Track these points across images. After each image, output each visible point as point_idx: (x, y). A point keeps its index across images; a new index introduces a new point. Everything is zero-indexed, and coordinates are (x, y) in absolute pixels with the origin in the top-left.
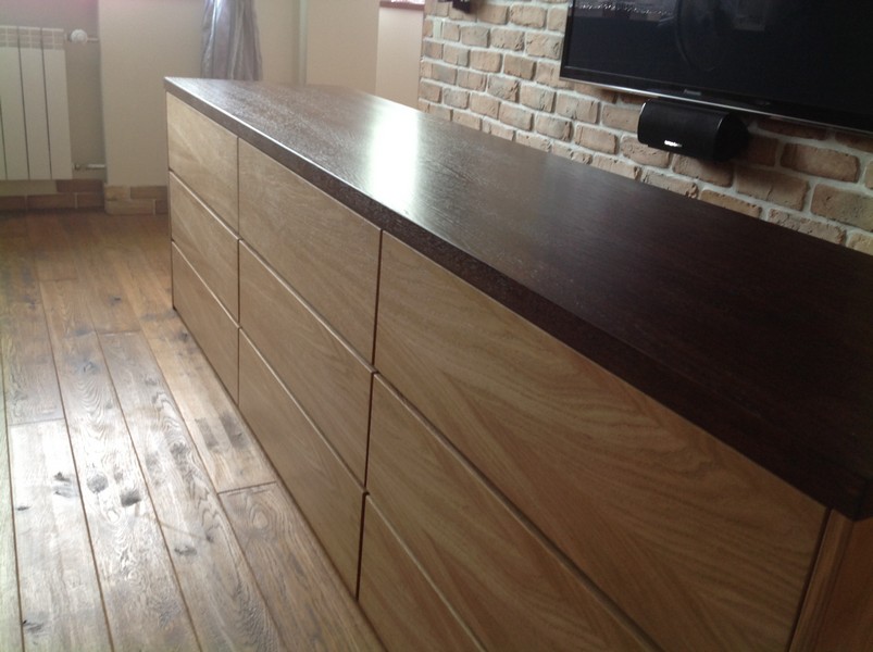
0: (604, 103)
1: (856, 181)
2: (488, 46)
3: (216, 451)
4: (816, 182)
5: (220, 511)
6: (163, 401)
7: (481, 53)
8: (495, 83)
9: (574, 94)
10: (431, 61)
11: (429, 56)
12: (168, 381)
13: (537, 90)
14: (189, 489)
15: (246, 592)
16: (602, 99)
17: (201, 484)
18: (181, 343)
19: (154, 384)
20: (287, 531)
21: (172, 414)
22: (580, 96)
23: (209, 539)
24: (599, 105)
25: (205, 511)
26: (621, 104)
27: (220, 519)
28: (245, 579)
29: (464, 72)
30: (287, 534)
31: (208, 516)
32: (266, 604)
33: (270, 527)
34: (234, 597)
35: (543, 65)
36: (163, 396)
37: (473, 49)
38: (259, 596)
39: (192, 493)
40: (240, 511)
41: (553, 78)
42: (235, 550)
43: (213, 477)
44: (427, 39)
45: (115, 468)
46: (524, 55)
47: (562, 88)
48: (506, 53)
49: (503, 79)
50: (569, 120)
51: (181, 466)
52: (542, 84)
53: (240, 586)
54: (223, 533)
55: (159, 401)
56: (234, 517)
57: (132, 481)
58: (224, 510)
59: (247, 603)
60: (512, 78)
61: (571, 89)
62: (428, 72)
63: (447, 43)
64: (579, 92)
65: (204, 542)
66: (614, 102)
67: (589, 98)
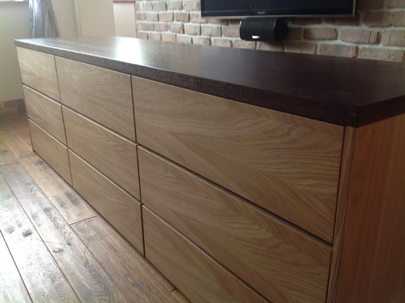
0: (223, 27)
1: (336, 39)
2: (166, 10)
3: (66, 208)
4: (320, 43)
5: (72, 232)
6: (36, 191)
7: (163, 14)
8: (172, 27)
9: (209, 25)
10: (141, 22)
11: (140, 20)
12: (37, 182)
13: (191, 26)
14: (55, 225)
15: (91, 263)
16: (222, 25)
17: (61, 222)
18: (40, 165)
19: (30, 184)
20: (106, 235)
21: (41, 195)
22: (212, 25)
23: (69, 244)
24: (221, 28)
25: (65, 233)
26: (231, 26)
27: (73, 235)
28: (89, 258)
29: (157, 24)
30: (106, 236)
31: (67, 235)
32: (101, 266)
33: (98, 235)
34: (85, 266)
35: (193, 14)
36: (35, 189)
37: (160, 13)
38: (97, 263)
39: (57, 227)
40: (82, 230)
41: (199, 19)
42: (83, 247)
43: (66, 219)
44: (138, 12)
45: (18, 222)
46: (184, 11)
47: (203, 23)
48: (175, 12)
49: (176, 24)
50: (208, 37)
51: (50, 216)
52: (194, 22)
53: (87, 261)
54: (75, 240)
55: (33, 191)
56: (79, 233)
57: (27, 226)
58: (74, 231)
59: (92, 267)
60: (180, 23)
61: (207, 22)
62: (140, 27)
63: (147, 12)
64: (211, 23)
65: (67, 246)
66: (227, 25)
67: (216, 26)
